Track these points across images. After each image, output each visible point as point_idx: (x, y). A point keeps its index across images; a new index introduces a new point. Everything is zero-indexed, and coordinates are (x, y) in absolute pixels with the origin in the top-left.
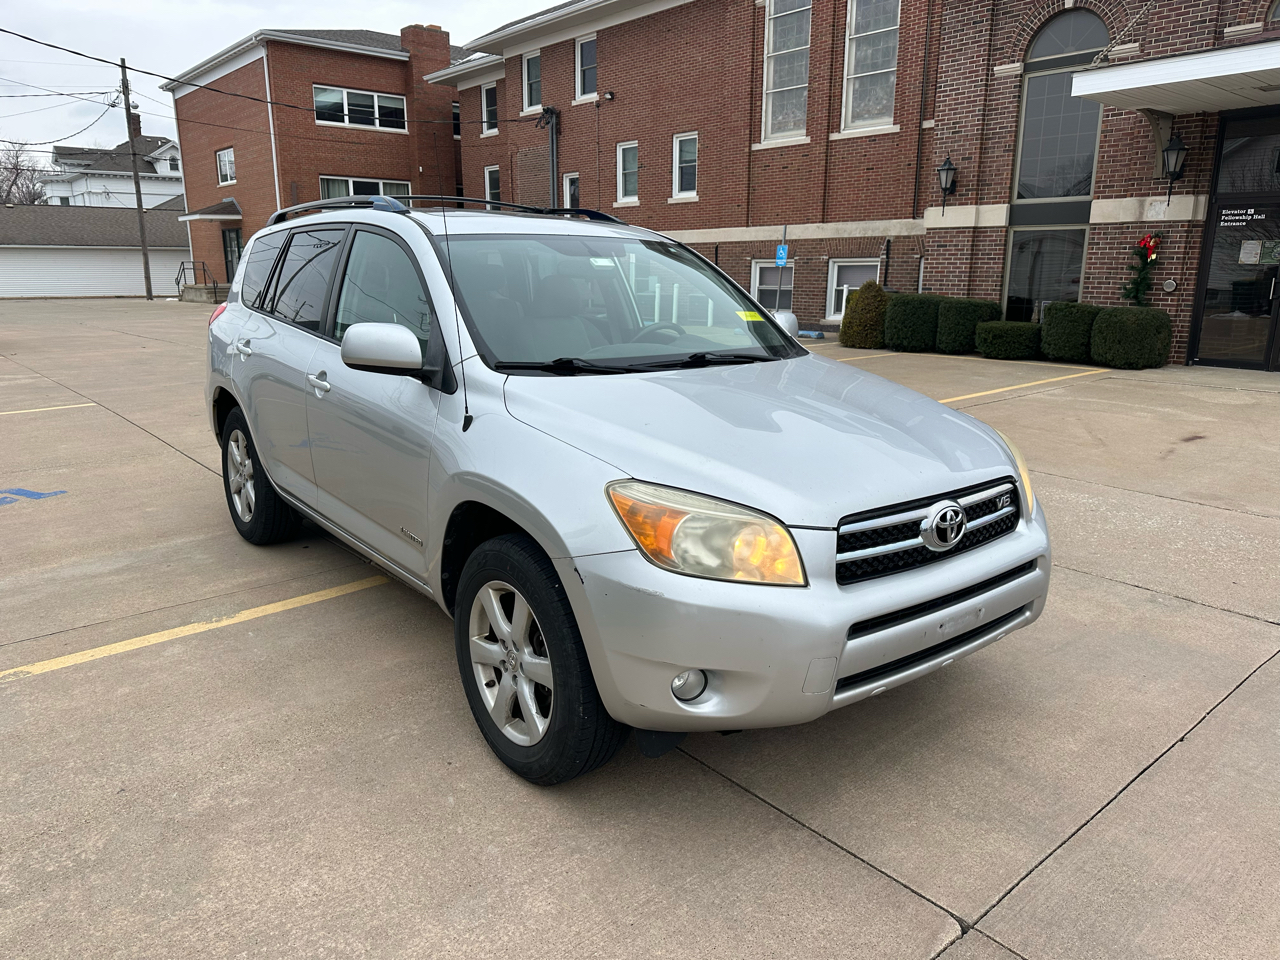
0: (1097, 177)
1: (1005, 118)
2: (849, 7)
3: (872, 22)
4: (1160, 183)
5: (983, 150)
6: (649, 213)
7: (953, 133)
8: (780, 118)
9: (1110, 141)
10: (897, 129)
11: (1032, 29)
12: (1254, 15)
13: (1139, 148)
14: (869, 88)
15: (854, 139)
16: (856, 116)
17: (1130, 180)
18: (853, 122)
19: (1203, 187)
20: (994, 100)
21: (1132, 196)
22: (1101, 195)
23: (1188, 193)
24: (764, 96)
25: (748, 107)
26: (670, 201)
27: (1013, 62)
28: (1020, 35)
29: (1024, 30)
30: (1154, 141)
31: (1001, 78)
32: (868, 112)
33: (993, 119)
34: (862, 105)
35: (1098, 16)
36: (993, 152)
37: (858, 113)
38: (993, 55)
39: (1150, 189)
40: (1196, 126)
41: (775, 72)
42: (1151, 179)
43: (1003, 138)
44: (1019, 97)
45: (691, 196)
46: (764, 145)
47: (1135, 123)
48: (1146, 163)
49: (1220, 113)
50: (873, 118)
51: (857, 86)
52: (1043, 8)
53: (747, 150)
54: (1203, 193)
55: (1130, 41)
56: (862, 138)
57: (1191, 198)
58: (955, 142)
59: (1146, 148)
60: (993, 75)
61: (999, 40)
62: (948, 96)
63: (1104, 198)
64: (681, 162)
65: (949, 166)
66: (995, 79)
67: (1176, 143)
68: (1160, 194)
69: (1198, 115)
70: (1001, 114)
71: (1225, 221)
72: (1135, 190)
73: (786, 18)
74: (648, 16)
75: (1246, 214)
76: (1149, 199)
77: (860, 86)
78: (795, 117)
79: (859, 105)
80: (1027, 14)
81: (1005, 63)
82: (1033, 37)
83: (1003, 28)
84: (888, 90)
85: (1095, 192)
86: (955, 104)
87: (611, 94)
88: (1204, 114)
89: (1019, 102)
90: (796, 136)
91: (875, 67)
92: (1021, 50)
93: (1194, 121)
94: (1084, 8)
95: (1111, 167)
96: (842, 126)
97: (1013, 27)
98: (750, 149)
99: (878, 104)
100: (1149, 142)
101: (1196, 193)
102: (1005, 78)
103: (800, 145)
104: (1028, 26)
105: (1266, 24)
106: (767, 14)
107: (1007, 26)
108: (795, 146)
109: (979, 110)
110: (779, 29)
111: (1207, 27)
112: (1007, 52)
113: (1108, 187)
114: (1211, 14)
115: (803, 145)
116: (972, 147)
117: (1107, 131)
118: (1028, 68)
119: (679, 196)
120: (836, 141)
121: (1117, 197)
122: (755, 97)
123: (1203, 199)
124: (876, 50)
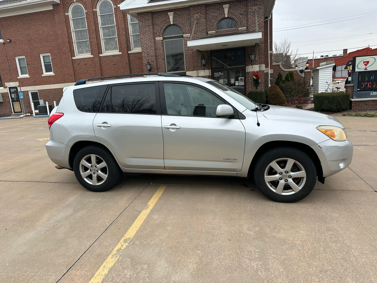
0: (186, 66)
1: (161, 51)
2: (98, 18)
3: (106, 23)
4: (201, 67)
5: (157, 59)
6: (35, 80)
7: (148, 55)
8: (80, 49)
9: (187, 57)
10: (121, 53)
11: (163, 29)
12: (213, 29)
13: (195, 59)
14: (109, 42)
15: (107, 56)
16: (106, 50)
17: (194, 67)
18: (105, 51)
19: (210, 68)
20: (157, 46)
21: (195, 70)
22: (188, 70)
23: (207, 69)
24: (74, 43)
25: (69, 46)
26: (43, 75)
27: (160, 37)
28: (160, 30)
29: (161, 29)
30: (198, 57)
31: (158, 41)
32: (110, 48)
33: (157, 51)
34: (108, 46)
35: (179, 27)
36: (159, 60)
37: (107, 49)
38: (155, 35)
39: (199, 69)
40: (206, 54)
41: (76, 35)
42: (199, 66)
43: (161, 56)
44: (163, 46)
45: (51, 74)
46: (76, 58)
47: (193, 53)
48: (197, 62)
49: (210, 51)
50: (112, 50)
51: (105, 41)
52: (165, 24)
53: (71, 59)
54: (210, 69)
55: (188, 33)
56: (110, 56)
57: (208, 70)
58: (149, 57)
59: (196, 59)
60: (155, 40)
61: (155, 31)
62: (144, 45)
63: (189, 71)
64: (44, 63)
65: (149, 63)
66: (156, 41)
67: (203, 58)
68: (201, 70)
69: (206, 51)
70: (159, 50)
71: (215, 75)
72: (196, 69)
73: (77, 19)
74: (21, 15)
75: (219, 74)
76: (199, 71)
77: (106, 41)
78: (86, 49)
79: (107, 46)
80: (162, 25)
81: (158, 37)
82: (164, 31)
83: (156, 28)
84: (115, 42)
85: (186, 70)
86: (147, 47)
87: (9, 40)
88: (207, 51)
89: (163, 47)
90: (88, 55)
91: (110, 36)
92: (161, 34)
93: (206, 53)
94: (175, 25)
95: (189, 63)
96: (103, 52)
97: (158, 28)
98: (72, 59)
99: (113, 46)
100: (197, 57)
101: (209, 69)
102: (159, 41)
103: (89, 58)
104: (162, 28)
105: (216, 31)
106: (70, 18)
107: (157, 28)
108: (88, 58)
109: (154, 49)
110: (75, 23)
111: (204, 31)
112: (158, 34)
113: (189, 68)
114: (205, 28)
115: (91, 58)
116: (154, 59)
117: (187, 55)
118: (164, 39)
119: (45, 74)
120: (102, 56)
121: (191, 71)
122: (70, 43)
123: (210, 70)
124: (109, 31)
